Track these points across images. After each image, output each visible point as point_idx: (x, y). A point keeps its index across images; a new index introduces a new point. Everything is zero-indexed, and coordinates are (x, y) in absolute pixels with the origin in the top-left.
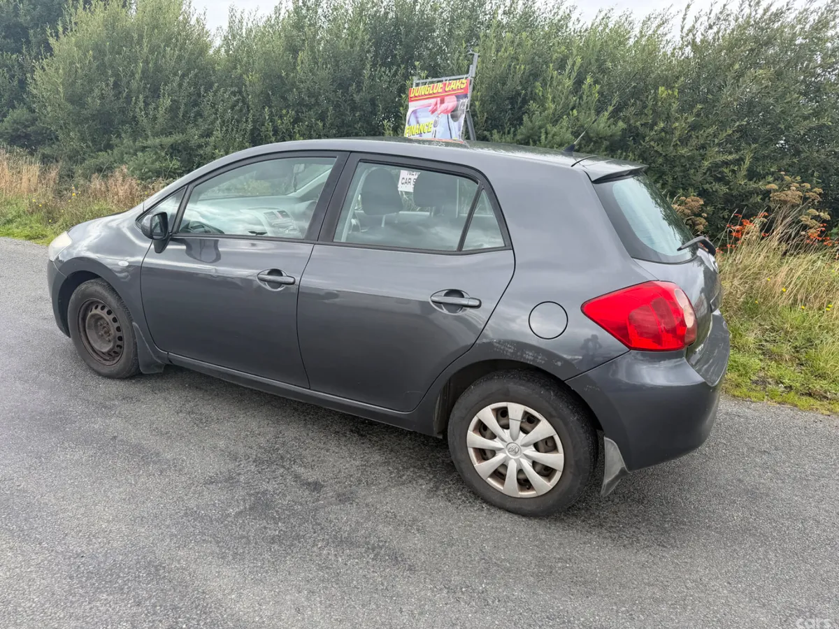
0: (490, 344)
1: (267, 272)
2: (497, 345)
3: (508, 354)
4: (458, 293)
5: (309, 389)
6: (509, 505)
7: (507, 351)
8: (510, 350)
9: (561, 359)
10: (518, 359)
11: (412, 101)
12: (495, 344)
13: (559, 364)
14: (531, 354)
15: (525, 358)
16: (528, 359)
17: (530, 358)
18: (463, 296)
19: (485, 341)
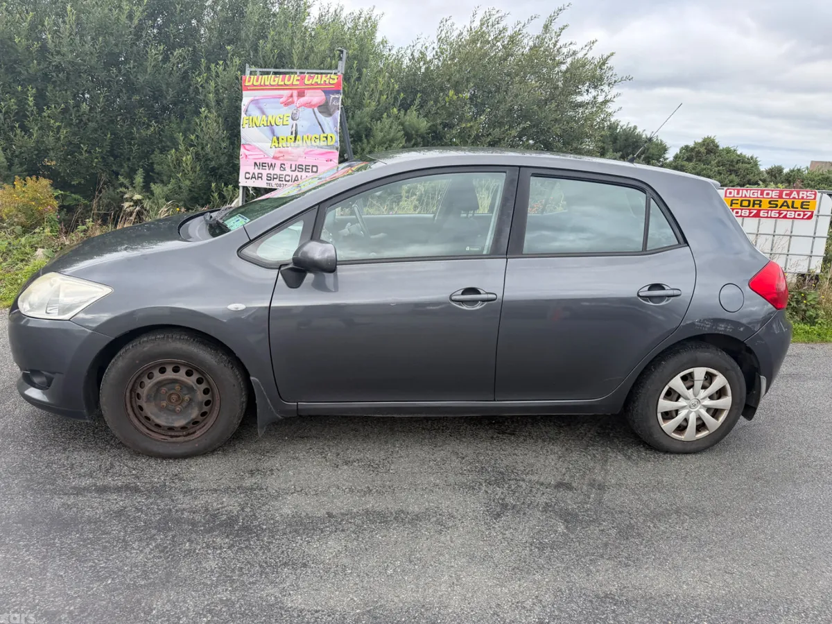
0: (693, 324)
1: (460, 292)
2: (699, 323)
3: (706, 329)
4: (659, 286)
5: (495, 401)
6: (688, 448)
7: (705, 327)
8: (708, 326)
9: (742, 325)
10: (713, 332)
11: (248, 90)
12: (697, 323)
13: (742, 329)
14: (723, 326)
15: (718, 330)
16: (721, 331)
17: (722, 329)
18: (664, 289)
19: (688, 322)
